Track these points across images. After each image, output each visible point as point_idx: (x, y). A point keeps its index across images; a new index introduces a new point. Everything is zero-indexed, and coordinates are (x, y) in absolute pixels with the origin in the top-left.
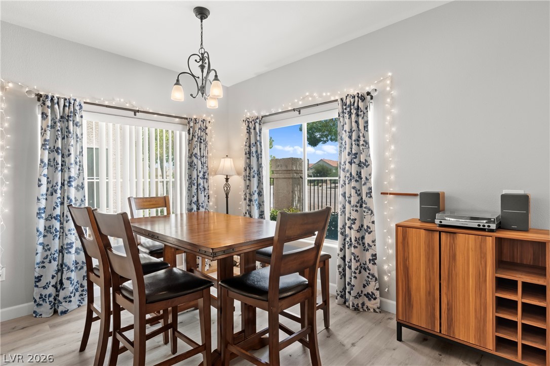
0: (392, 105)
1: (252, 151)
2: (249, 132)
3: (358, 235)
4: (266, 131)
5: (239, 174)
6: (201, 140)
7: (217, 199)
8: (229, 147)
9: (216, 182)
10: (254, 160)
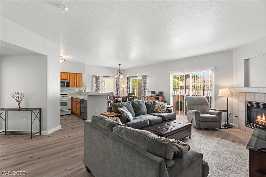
0: (149, 77)
1: (128, 83)
2: (128, 80)
3: (144, 98)
4: (131, 80)
5: (126, 88)
6: (118, 81)
7: (121, 93)
8: (124, 82)
9: (121, 89)
10: (128, 85)
